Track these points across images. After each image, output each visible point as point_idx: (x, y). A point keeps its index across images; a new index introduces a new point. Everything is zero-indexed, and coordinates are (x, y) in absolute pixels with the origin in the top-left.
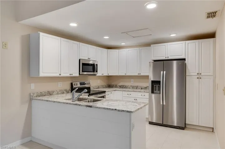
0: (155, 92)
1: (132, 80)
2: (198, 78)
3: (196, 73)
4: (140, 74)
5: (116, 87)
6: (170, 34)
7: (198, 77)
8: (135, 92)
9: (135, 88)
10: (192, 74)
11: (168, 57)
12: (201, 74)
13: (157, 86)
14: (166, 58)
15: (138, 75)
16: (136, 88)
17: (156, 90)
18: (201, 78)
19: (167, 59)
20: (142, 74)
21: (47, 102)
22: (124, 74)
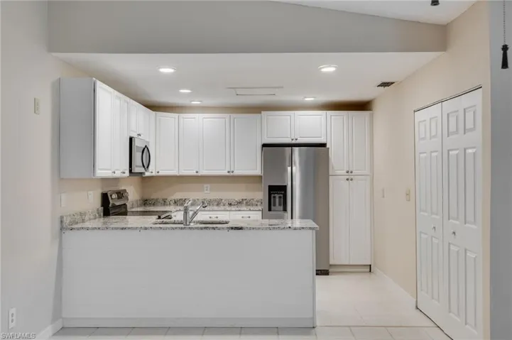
0: (272, 207)
1: (205, 185)
2: (347, 179)
3: (344, 170)
4: (233, 172)
5: (164, 205)
6: (306, 97)
7: (348, 177)
8: (228, 212)
9: (216, 203)
10: (339, 172)
11: (296, 139)
12: (352, 172)
13: (277, 196)
14: (293, 140)
15: (228, 174)
16: (218, 205)
17: (275, 205)
18: (352, 180)
19: (294, 142)
20: (237, 173)
21: (123, 231)
22: (193, 173)
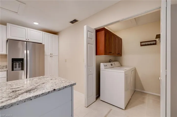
0: (14, 69)
2: (51, 57)
3: (49, 53)
10: (47, 54)
11: (28, 40)
12: (52, 54)
13: (17, 63)
14: (26, 39)
17: (16, 67)
